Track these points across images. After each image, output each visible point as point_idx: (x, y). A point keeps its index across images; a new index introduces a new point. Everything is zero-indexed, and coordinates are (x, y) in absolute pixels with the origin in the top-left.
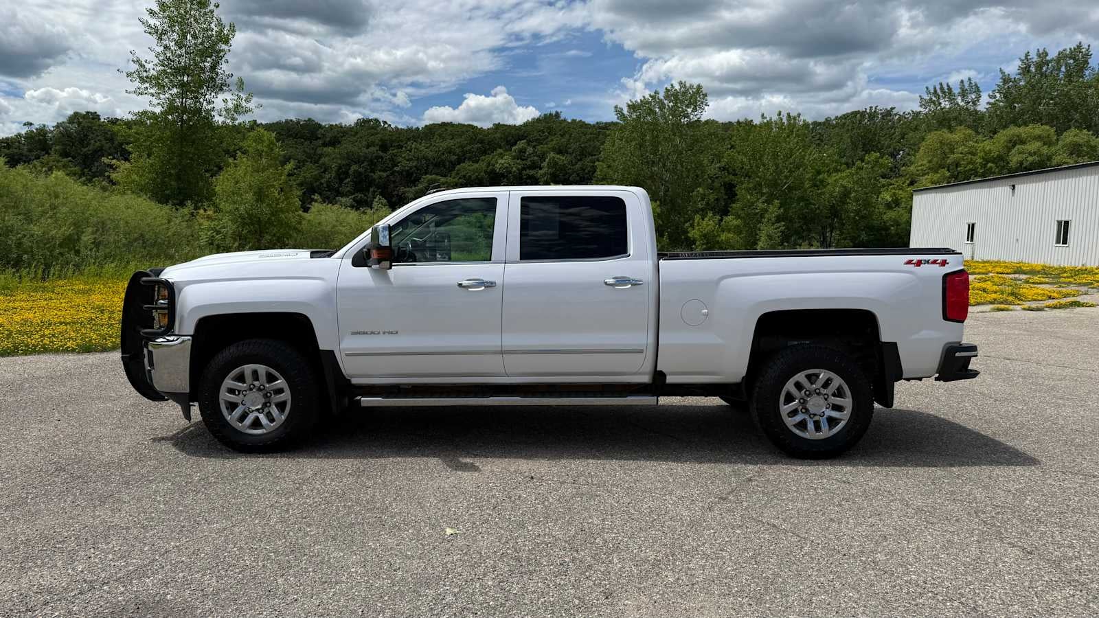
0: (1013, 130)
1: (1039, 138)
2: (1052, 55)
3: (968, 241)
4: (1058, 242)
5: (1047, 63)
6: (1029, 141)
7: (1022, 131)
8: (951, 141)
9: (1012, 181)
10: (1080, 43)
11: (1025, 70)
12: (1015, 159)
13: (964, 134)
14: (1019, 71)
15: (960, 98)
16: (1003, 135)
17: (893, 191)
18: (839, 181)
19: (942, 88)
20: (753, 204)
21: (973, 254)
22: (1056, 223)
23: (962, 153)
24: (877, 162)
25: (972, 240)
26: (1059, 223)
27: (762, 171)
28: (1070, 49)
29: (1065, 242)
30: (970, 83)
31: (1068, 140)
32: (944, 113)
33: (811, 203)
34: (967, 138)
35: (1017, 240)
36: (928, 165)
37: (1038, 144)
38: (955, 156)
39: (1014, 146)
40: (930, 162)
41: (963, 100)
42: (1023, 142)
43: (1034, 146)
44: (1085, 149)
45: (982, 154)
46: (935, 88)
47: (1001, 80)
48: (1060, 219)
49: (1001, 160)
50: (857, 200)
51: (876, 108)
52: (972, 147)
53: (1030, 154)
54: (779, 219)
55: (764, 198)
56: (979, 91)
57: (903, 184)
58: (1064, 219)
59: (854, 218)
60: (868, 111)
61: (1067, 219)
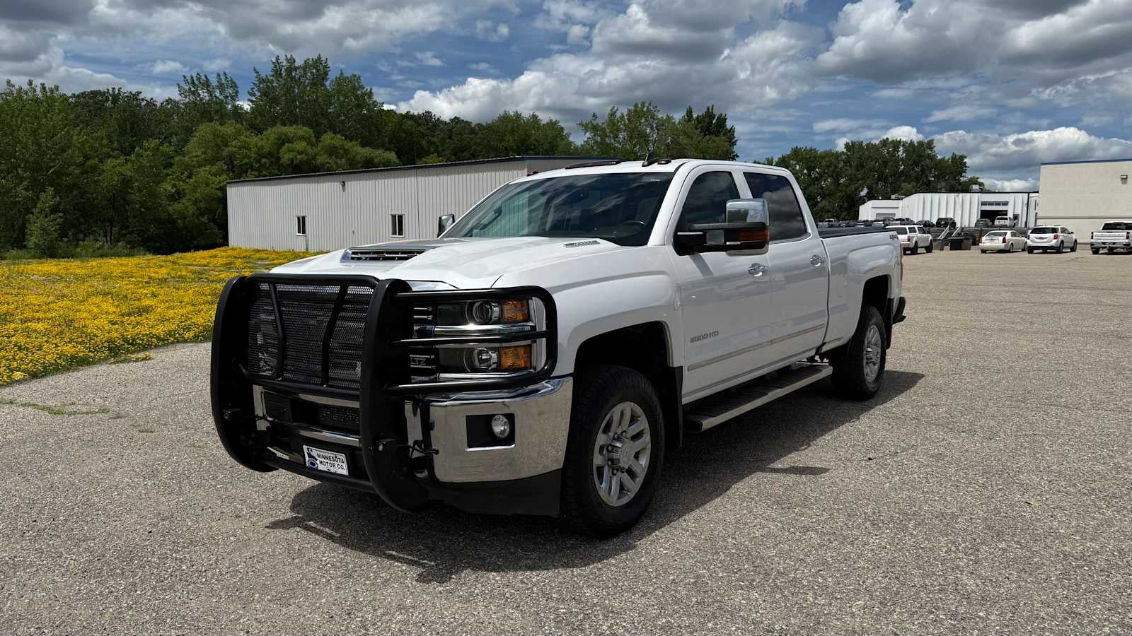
0: (280, 129)
1: (302, 138)
2: (299, 62)
3: (299, 232)
4: (394, 233)
5: (296, 69)
6: (295, 141)
7: (289, 130)
8: (224, 134)
9: (342, 178)
10: (320, 55)
11: (277, 72)
12: (286, 157)
13: (235, 128)
14: (272, 73)
15: (218, 91)
16: (272, 133)
17: (173, 182)
18: (115, 168)
19: (199, 79)
20: (9, 191)
21: (307, 245)
22: (390, 217)
23: (235, 147)
24: (158, 149)
25: (304, 232)
26: (394, 217)
27: (19, 149)
28: (313, 59)
29: (400, 233)
30: (226, 78)
31: (327, 143)
32: (204, 104)
33: (86, 192)
34: (239, 133)
35: (353, 232)
36: (203, 156)
37: (304, 144)
38: (230, 149)
39: (283, 144)
40: (204, 153)
41: (221, 94)
42: (290, 141)
43: (301, 145)
44: (341, 151)
45: (256, 149)
46: (192, 78)
47: (257, 79)
48: (393, 213)
49: (274, 157)
50: (140, 190)
51: (119, 91)
52: (244, 141)
53: (300, 153)
54: (54, 210)
55: (25, 183)
56: (236, 86)
57: (182, 174)
58: (397, 213)
59: (140, 211)
60: (110, 91)
61: (400, 213)
